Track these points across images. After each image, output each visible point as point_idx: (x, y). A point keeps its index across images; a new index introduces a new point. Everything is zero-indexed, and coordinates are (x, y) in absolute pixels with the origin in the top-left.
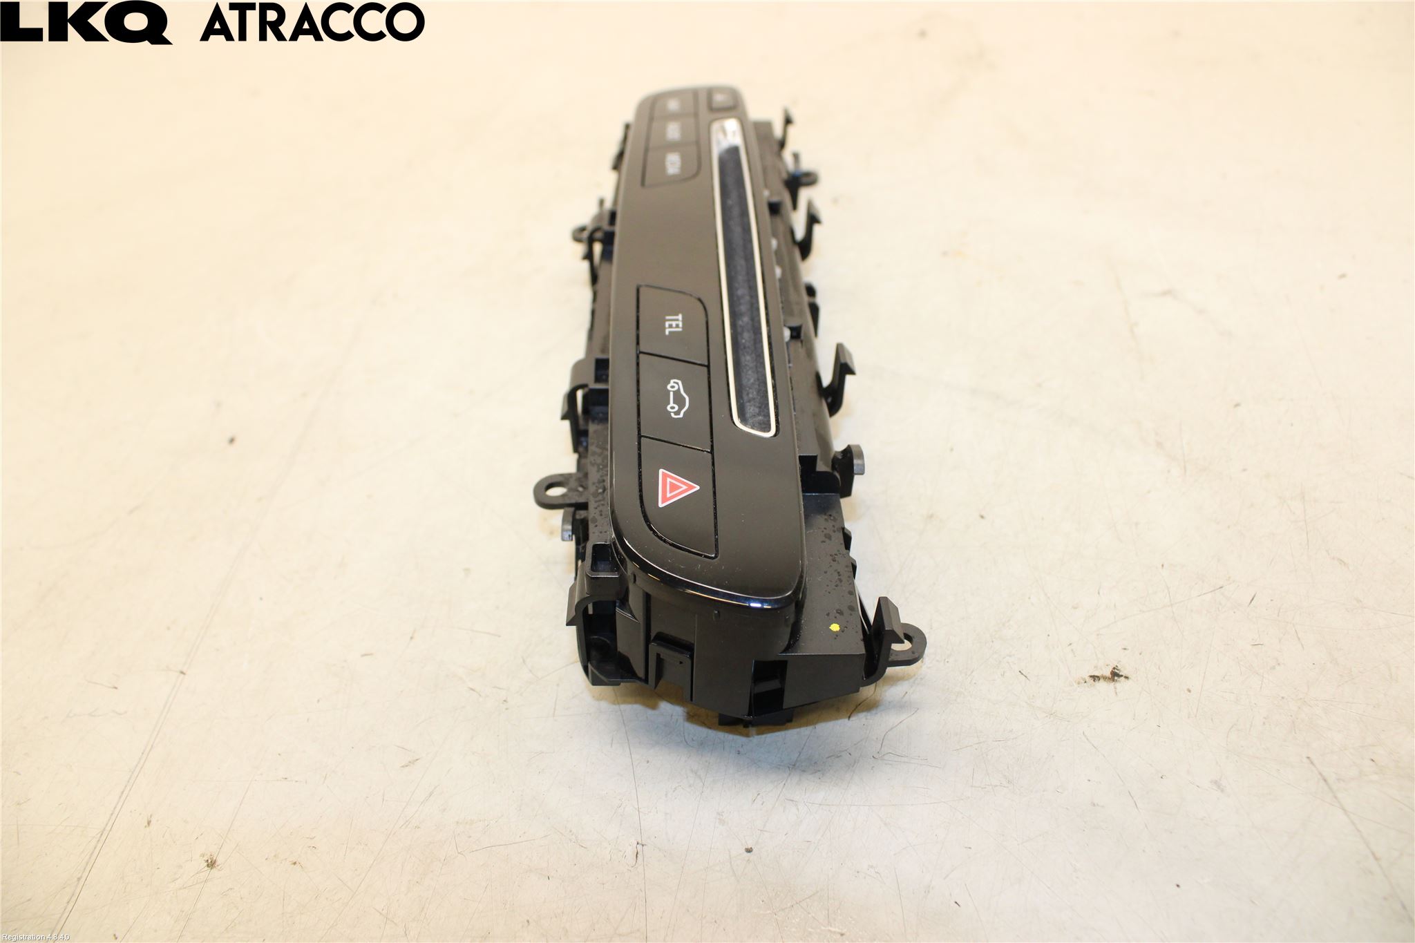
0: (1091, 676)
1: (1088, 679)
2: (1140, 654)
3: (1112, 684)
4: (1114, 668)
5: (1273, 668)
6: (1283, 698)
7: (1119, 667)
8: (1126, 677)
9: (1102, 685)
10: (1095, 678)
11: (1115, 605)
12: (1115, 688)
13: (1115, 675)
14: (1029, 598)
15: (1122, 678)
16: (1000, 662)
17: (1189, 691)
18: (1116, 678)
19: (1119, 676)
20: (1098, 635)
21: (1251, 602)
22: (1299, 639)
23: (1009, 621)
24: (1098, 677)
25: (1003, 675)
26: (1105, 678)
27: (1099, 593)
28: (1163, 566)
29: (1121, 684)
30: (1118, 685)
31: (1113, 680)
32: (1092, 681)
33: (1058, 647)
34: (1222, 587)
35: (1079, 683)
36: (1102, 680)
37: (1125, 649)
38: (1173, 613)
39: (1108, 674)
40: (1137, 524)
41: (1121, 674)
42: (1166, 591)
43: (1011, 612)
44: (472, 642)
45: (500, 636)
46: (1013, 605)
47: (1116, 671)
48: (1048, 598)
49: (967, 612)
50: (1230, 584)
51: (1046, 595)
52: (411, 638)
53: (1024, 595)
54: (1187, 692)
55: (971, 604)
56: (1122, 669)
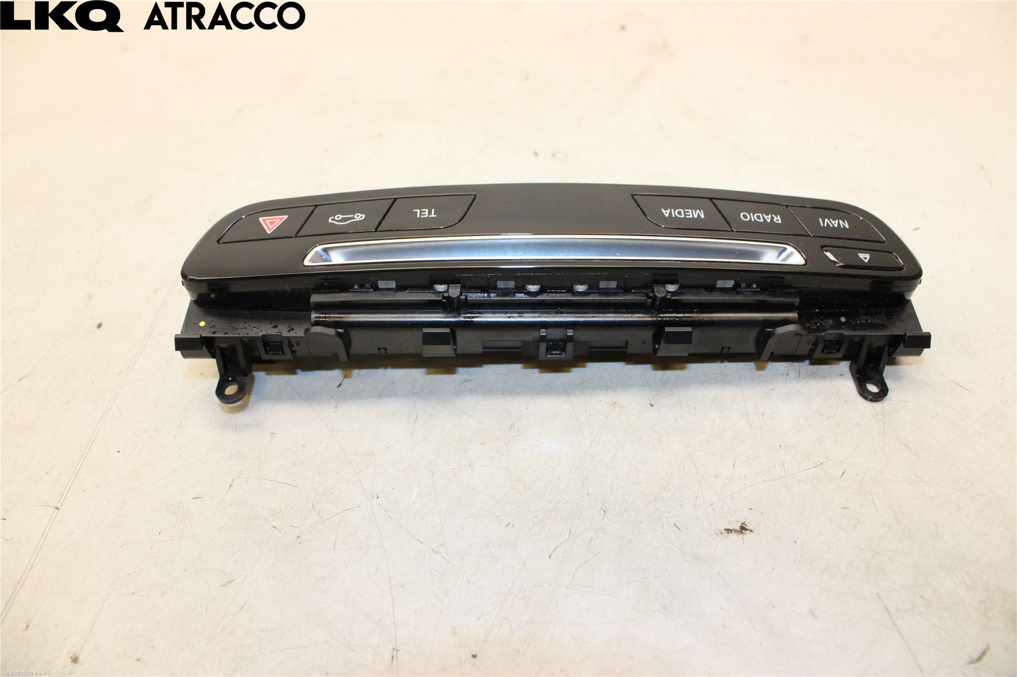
0: (726, 529)
1: (723, 531)
2: (762, 513)
3: (740, 536)
4: (743, 524)
5: (855, 526)
6: (861, 549)
7: (746, 523)
8: (751, 531)
9: (733, 536)
10: (729, 531)
11: (745, 476)
12: (743, 539)
13: (743, 529)
14: (683, 469)
15: (748, 531)
16: (661, 517)
18: (743, 531)
19: (746, 530)
20: (732, 498)
21: (842, 475)
22: (875, 504)
23: (668, 486)
24: (730, 530)
25: (662, 527)
26: (736, 531)
27: (734, 466)
28: (780, 446)
29: (747, 535)
30: (744, 536)
31: (742, 533)
32: (726, 533)
33: (703, 506)
34: (821, 464)
35: (717, 535)
36: (733, 533)
37: (751, 509)
38: (787, 482)
39: (738, 528)
40: (763, 414)
41: (747, 528)
42: (782, 466)
43: (670, 479)
44: (275, 490)
45: (296, 487)
46: (672, 473)
47: (744, 526)
48: (697, 469)
49: (638, 478)
50: (828, 461)
51: (696, 466)
52: (231, 486)
53: (680, 466)
54: (794, 543)
55: (641, 472)
56: (748, 525)
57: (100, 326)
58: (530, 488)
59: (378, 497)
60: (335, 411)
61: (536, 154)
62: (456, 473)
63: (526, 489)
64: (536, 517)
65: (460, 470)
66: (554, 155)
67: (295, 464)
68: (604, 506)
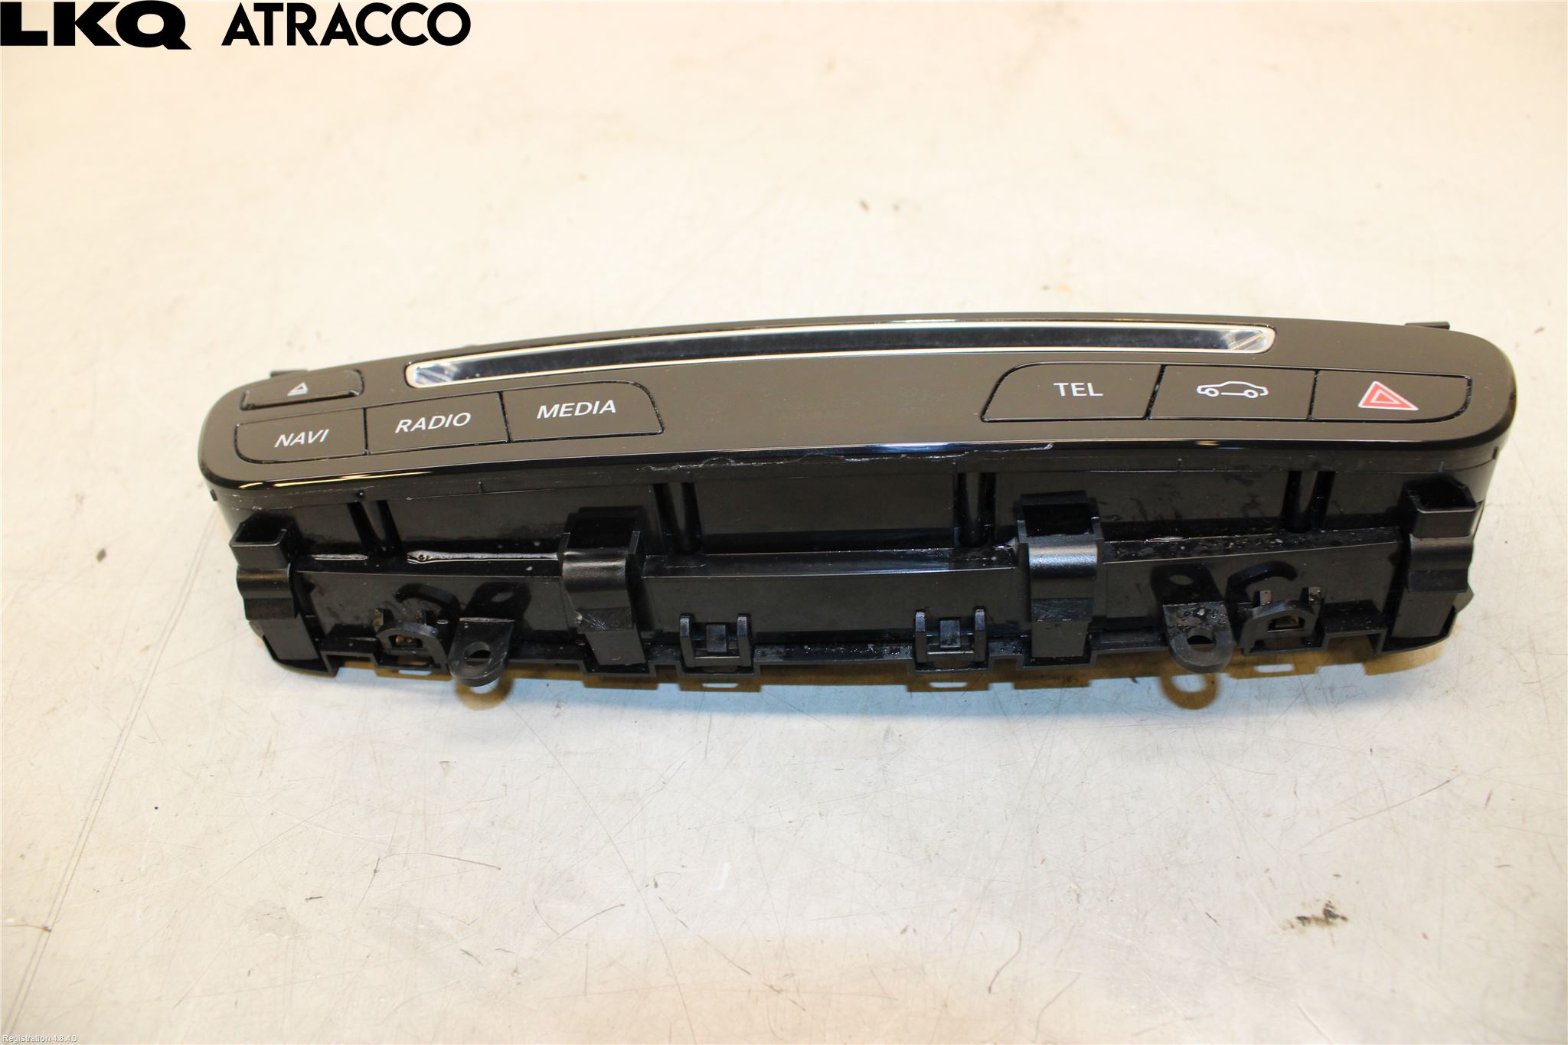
0: (1299, 918)
1: (1296, 922)
2: (1358, 883)
3: (1326, 930)
4: (1327, 905)
5: (1527, 900)
6: (1546, 945)
7: (1333, 904)
8: (1344, 918)
9: (1313, 929)
10: (1303, 919)
11: (1318, 811)
12: (1331, 935)
13: (1329, 915)
14: (1208, 802)
15: (1339, 921)
16: (1180, 899)
17: (1425, 936)
18: (1331, 920)
19: (1335, 916)
20: (1301, 856)
21: (1487, 804)
22: (1553, 856)
23: (1185, 836)
24: (1306, 918)
25: (1185, 919)
26: (1317, 919)
27: (1295, 793)
28: (1371, 750)
29: (1339, 928)
30: (1334, 929)
31: (1328, 923)
32: (1301, 925)
33: (1252, 875)
34: (1448, 781)
35: (1284, 930)
36: (1313, 923)
37: (1337, 876)
38: (1392, 820)
39: (1320, 914)
40: (1332, 689)
41: (1336, 913)
42: (1380, 788)
43: (1187, 823)
44: (461, 878)
45: (500, 869)
46: (1188, 812)
47: (1330, 909)
48: (1233, 801)
49: (1129, 824)
50: (1458, 776)
51: (1228, 796)
52: (375, 871)
53: (1201, 796)
54: (1423, 939)
55: (1133, 812)
56: (1337, 906)
57: (102, 555)
58: (937, 854)
59: (656, 885)
60: (556, 712)
61: (864, 205)
62: (797, 831)
63: (930, 856)
64: (955, 910)
65: (803, 823)
66: (896, 208)
67: (493, 824)
68: (1076, 884)
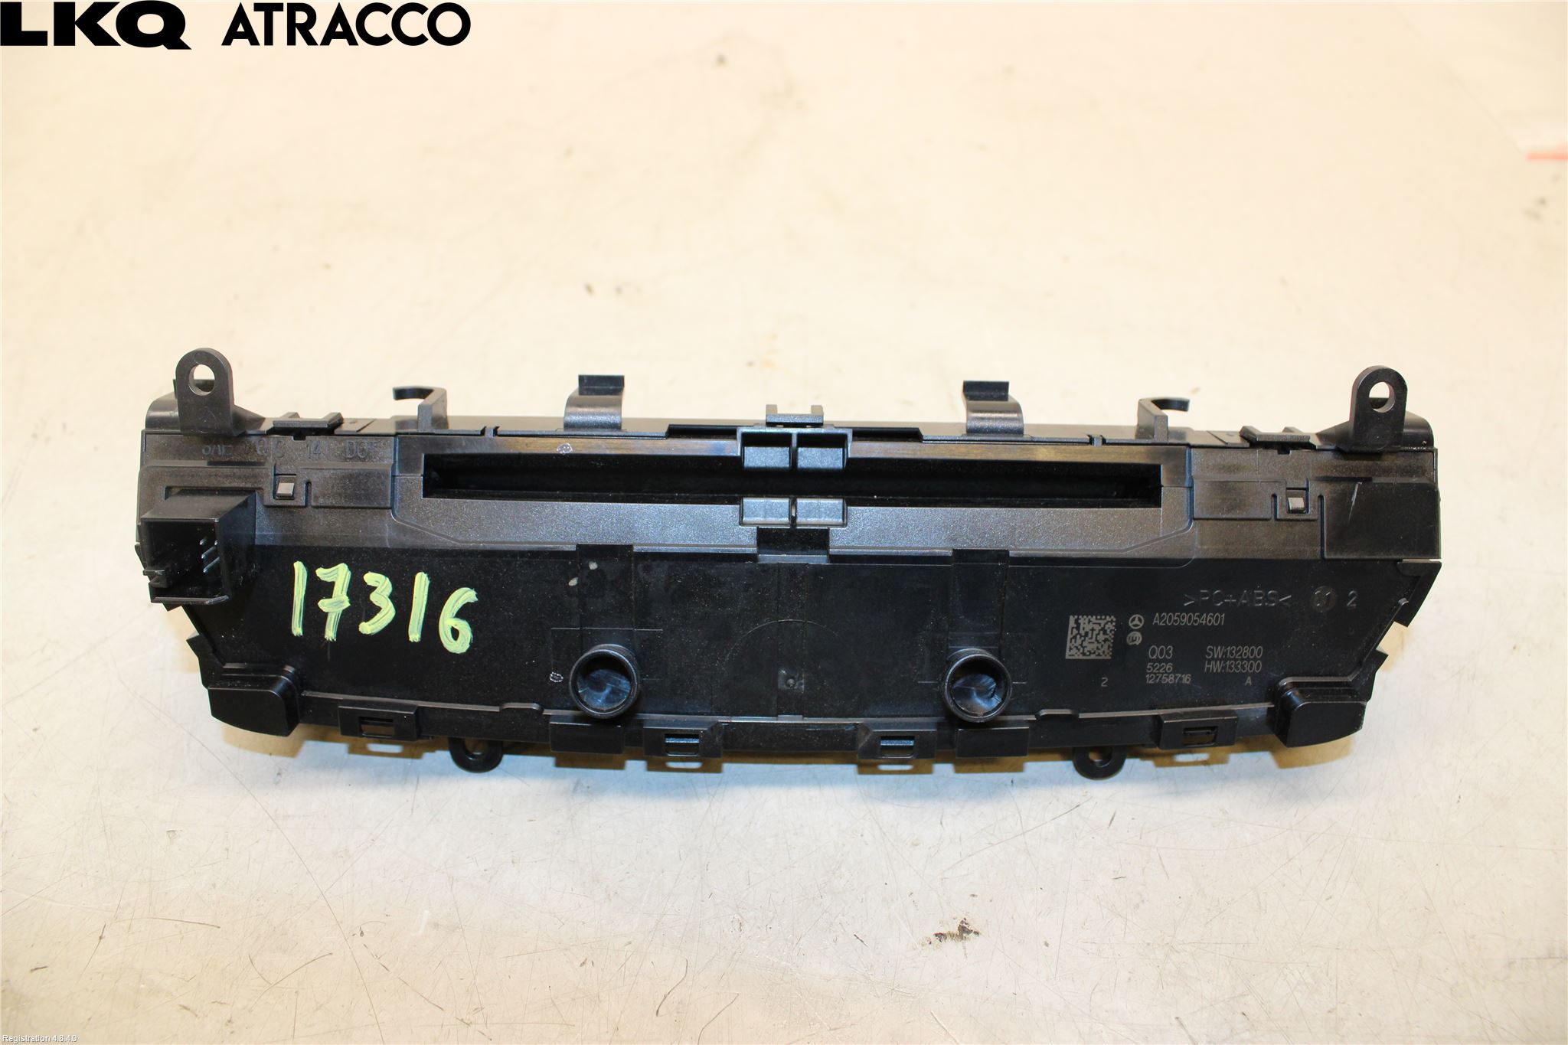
0: (936, 935)
1: (933, 938)
2: (991, 901)
3: (960, 943)
4: (962, 922)
5: (1137, 906)
6: (1148, 944)
7: (968, 920)
8: (977, 933)
9: (949, 945)
10: (940, 936)
11: (960, 838)
12: (964, 948)
13: (964, 930)
14: (862, 835)
15: (972, 934)
16: (832, 923)
17: (1047, 944)
18: (964, 935)
19: (969, 932)
20: (942, 879)
21: (1111, 823)
22: (1163, 867)
23: (840, 867)
24: (942, 934)
25: (835, 941)
26: (952, 935)
27: (941, 823)
28: (1012, 782)
29: (971, 942)
30: (967, 943)
31: (962, 938)
32: (938, 941)
33: (897, 899)
34: (1078, 806)
35: (923, 945)
36: (949, 938)
37: (974, 895)
38: (1026, 843)
39: (956, 931)
41: (970, 928)
42: (1017, 815)
43: (843, 855)
44: (182, 938)
45: (219, 927)
46: (844, 845)
47: (964, 925)
48: (884, 834)
49: (790, 858)
50: (1088, 800)
51: (881, 829)
52: (101, 938)
53: (856, 831)
54: (1044, 946)
55: (794, 848)
56: (971, 923)
58: (616, 893)
59: (362, 934)
60: (277, 780)
61: (589, 289)
62: (491, 878)
63: (609, 895)
64: (630, 943)
65: (497, 871)
66: (619, 290)
67: (214, 886)
68: (740, 914)
